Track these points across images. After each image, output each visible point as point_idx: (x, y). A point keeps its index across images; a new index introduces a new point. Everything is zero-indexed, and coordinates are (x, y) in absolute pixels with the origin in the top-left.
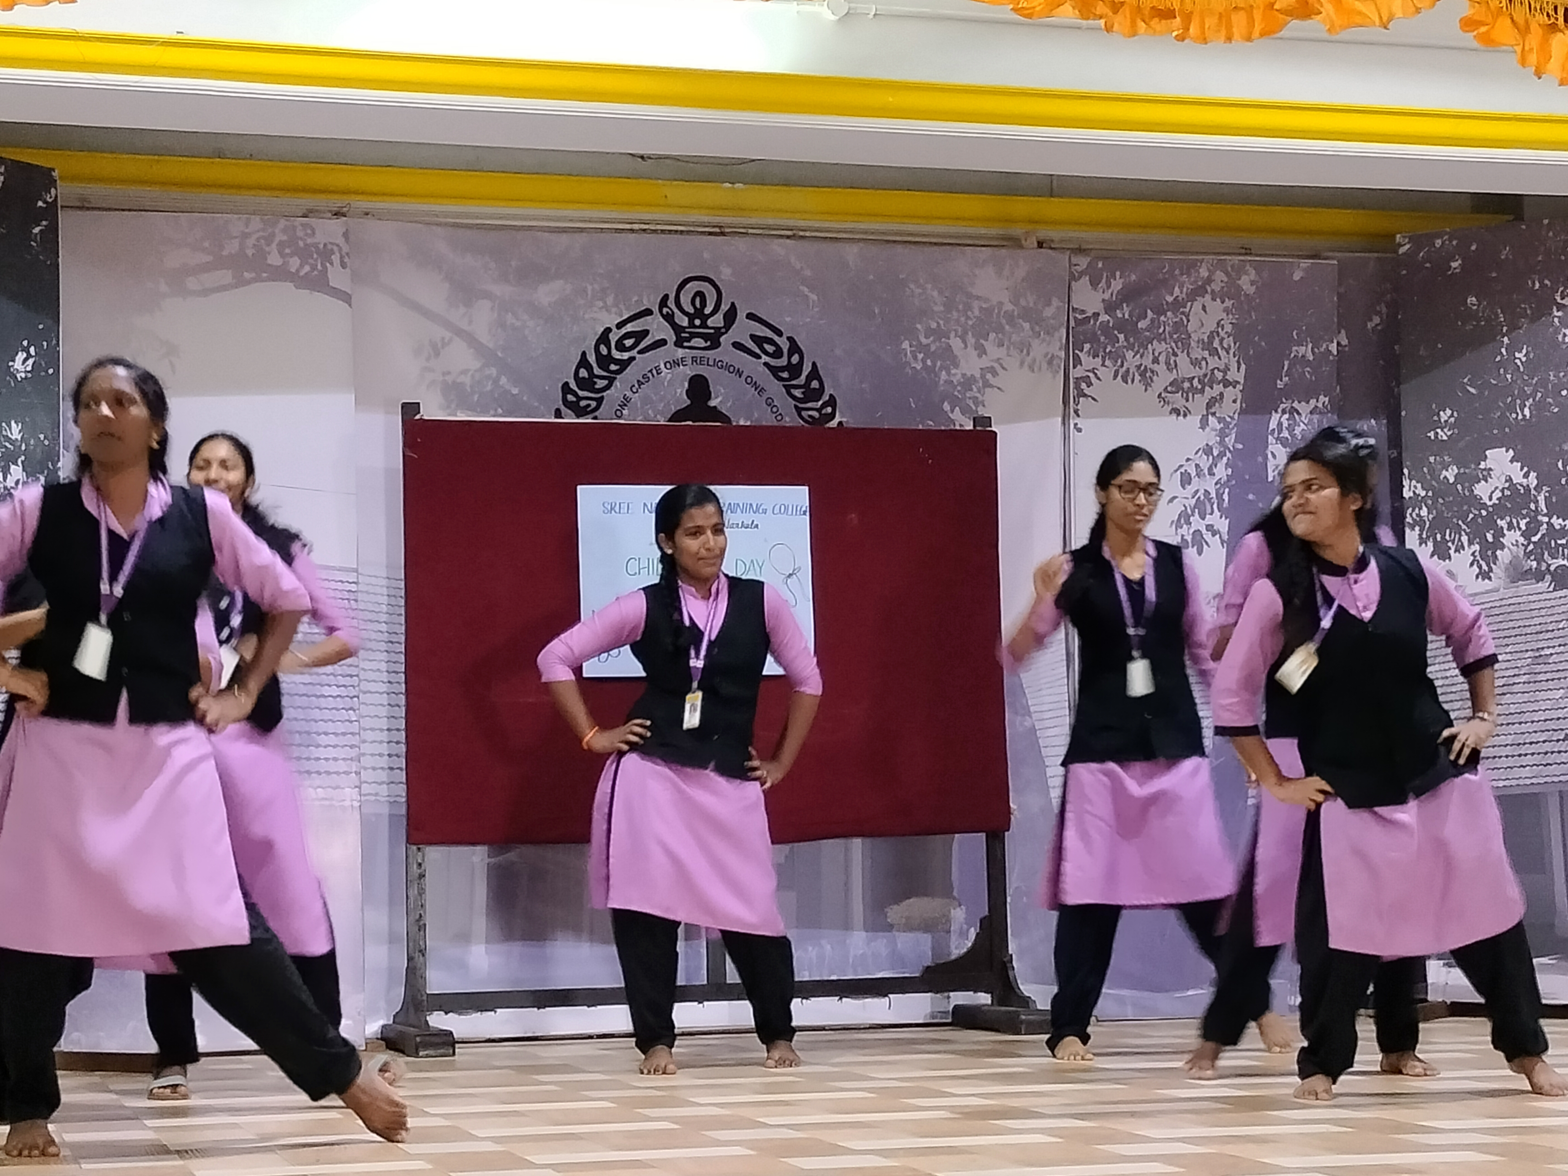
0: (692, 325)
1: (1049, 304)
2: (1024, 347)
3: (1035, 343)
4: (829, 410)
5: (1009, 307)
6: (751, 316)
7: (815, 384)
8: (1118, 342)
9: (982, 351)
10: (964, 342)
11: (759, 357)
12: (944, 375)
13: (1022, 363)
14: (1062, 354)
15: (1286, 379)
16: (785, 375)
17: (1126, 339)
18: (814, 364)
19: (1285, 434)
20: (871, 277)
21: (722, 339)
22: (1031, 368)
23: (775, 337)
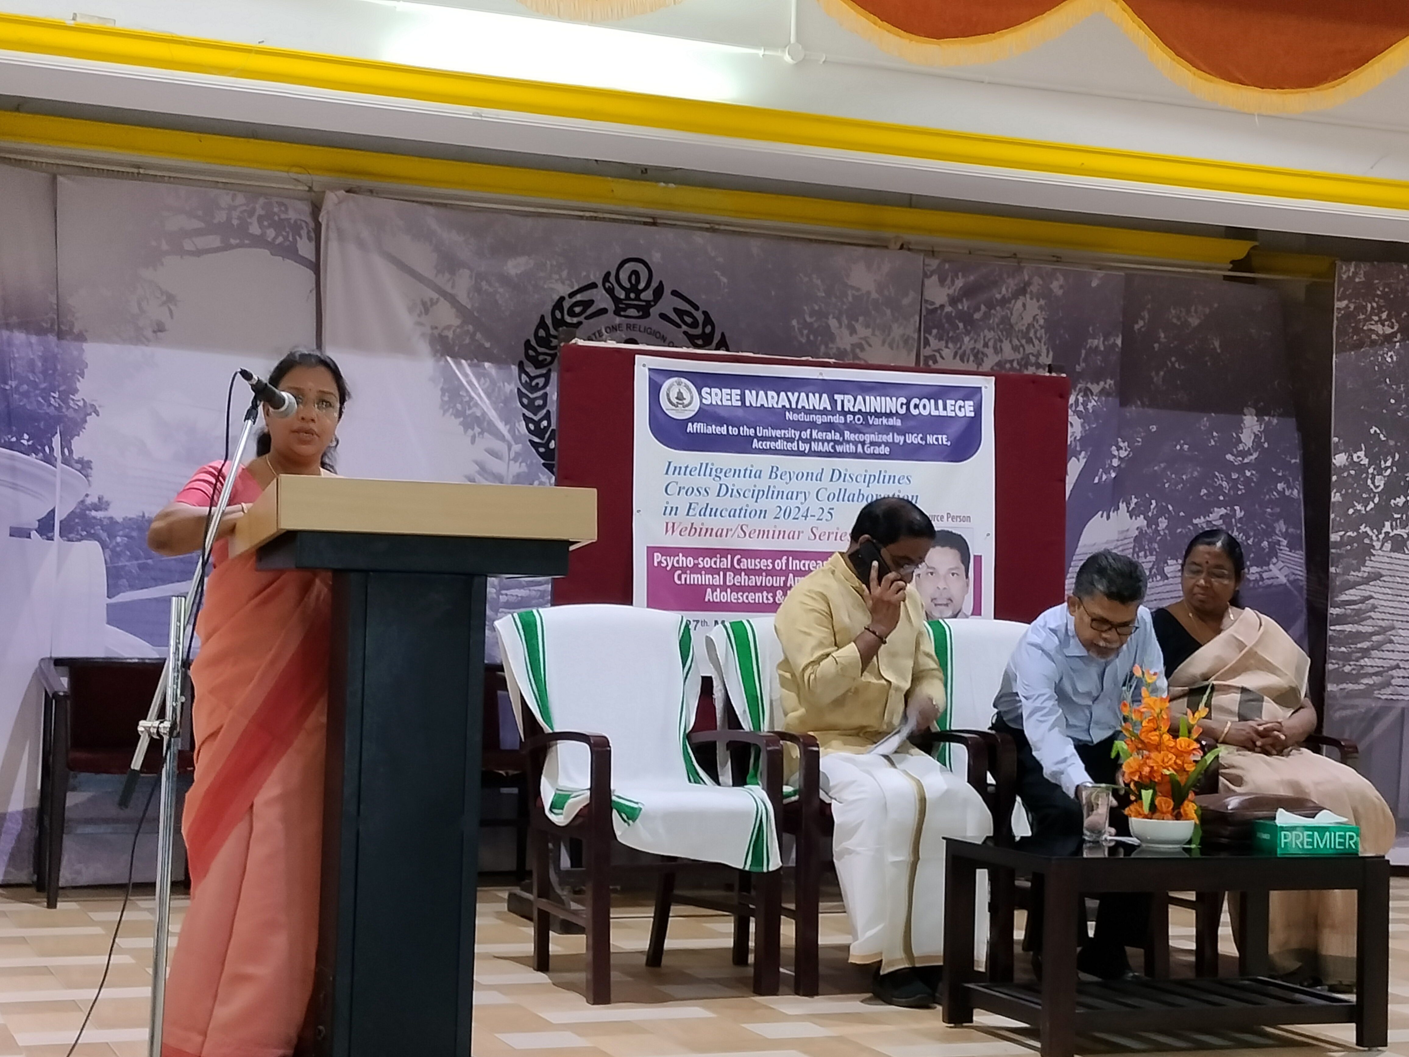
0: (628, 297)
1: (906, 295)
5: (874, 295)
6: (675, 293)
8: (958, 328)
9: (853, 331)
10: (840, 323)
11: (679, 326)
13: (884, 342)
14: (916, 336)
15: (1083, 365)
16: (700, 342)
17: (965, 327)
18: (723, 335)
19: (1081, 408)
20: (770, 266)
21: (651, 310)
23: (693, 311)
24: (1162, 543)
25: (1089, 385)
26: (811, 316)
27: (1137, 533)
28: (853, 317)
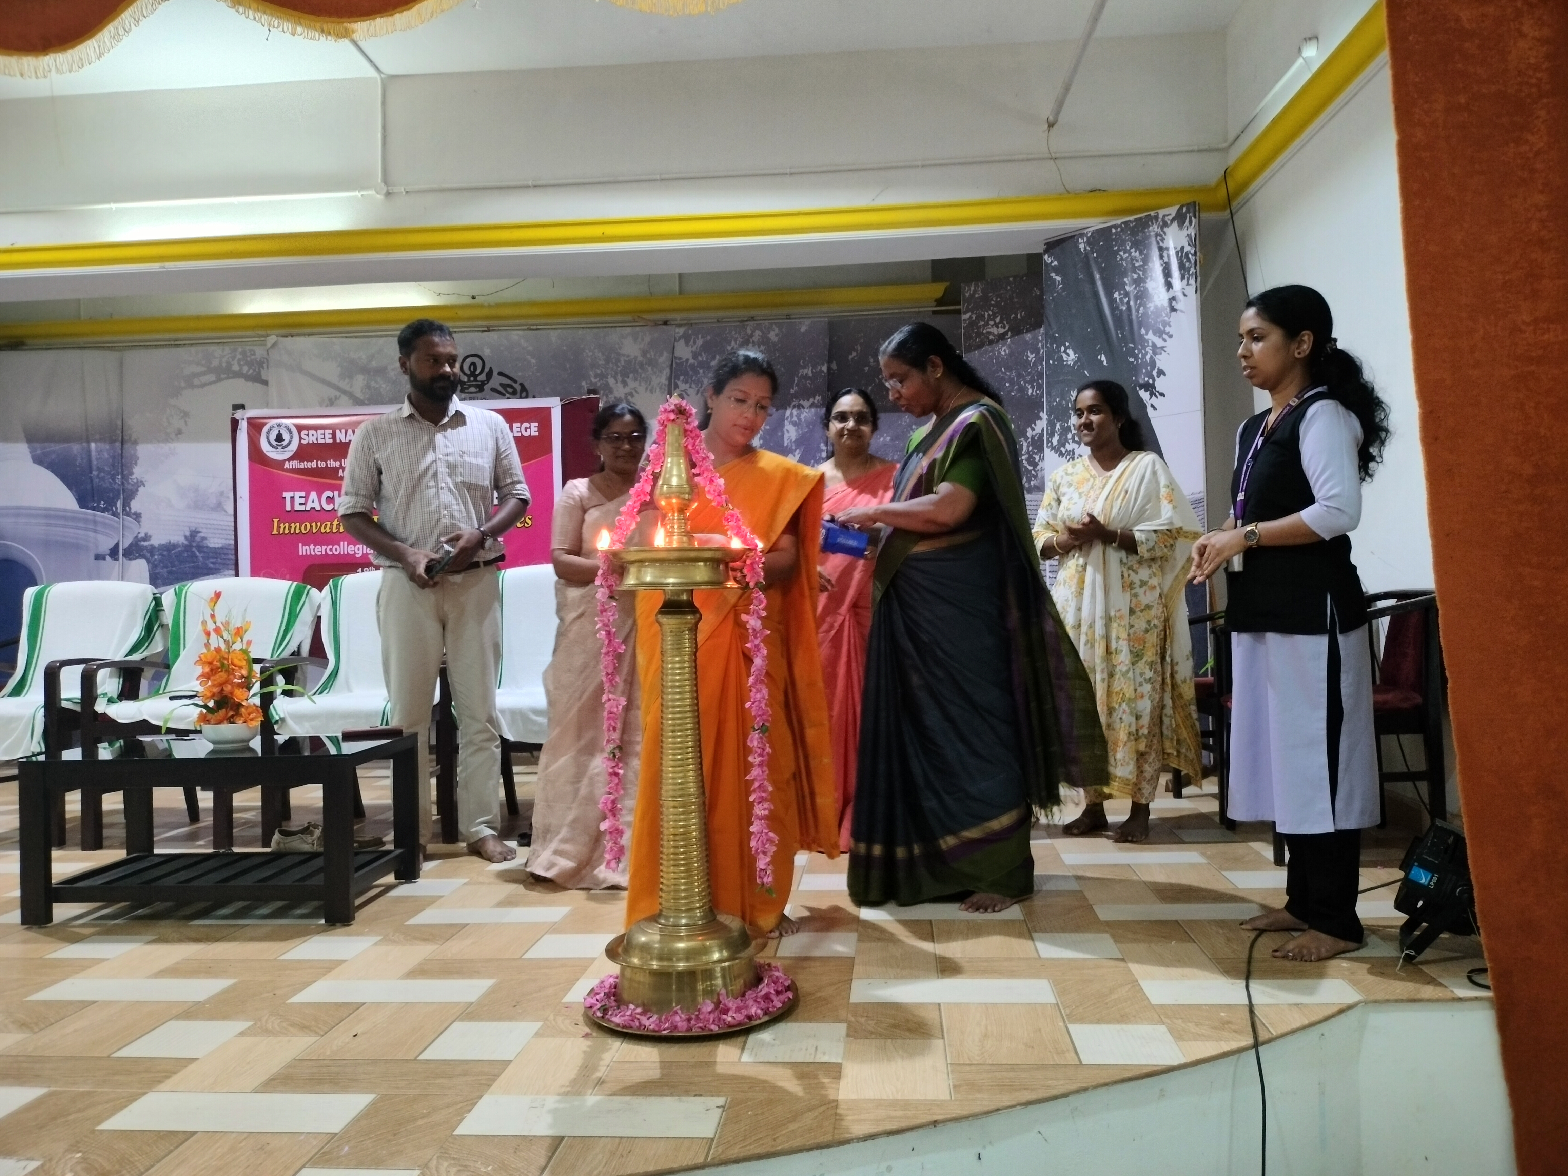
0: (469, 380)
1: (661, 355)
2: (648, 381)
3: (654, 377)
5: (640, 359)
6: (500, 374)
8: (699, 373)
9: (625, 384)
10: (616, 379)
11: (504, 396)
13: (647, 389)
14: (667, 383)
15: (796, 388)
17: (704, 372)
19: (795, 419)
21: (485, 387)
22: (651, 391)
23: (514, 384)
25: (802, 402)
26: (595, 378)
28: (625, 375)
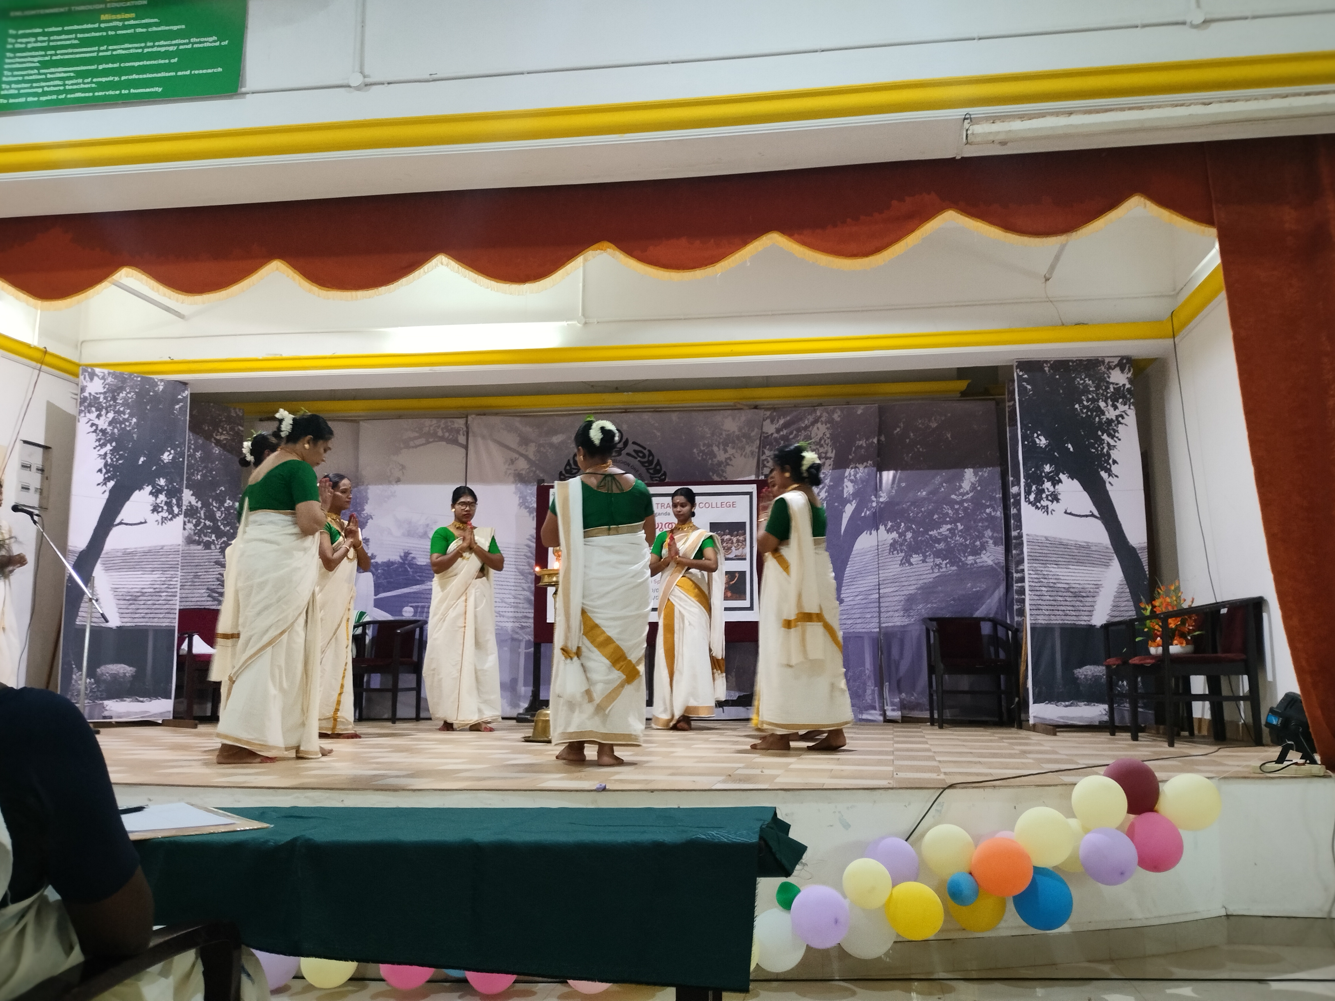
1: (754, 431)
2: (743, 449)
3: (747, 447)
4: (664, 477)
5: (737, 433)
6: (634, 443)
7: (658, 467)
9: (726, 451)
10: (719, 447)
11: (636, 458)
12: (710, 462)
13: (741, 455)
14: (757, 450)
15: (853, 455)
16: (646, 465)
18: (658, 460)
19: (852, 477)
20: (682, 425)
21: (621, 452)
22: (745, 456)
23: (643, 450)
24: (909, 546)
25: (858, 465)
26: (703, 447)
27: (892, 541)
28: (726, 444)
